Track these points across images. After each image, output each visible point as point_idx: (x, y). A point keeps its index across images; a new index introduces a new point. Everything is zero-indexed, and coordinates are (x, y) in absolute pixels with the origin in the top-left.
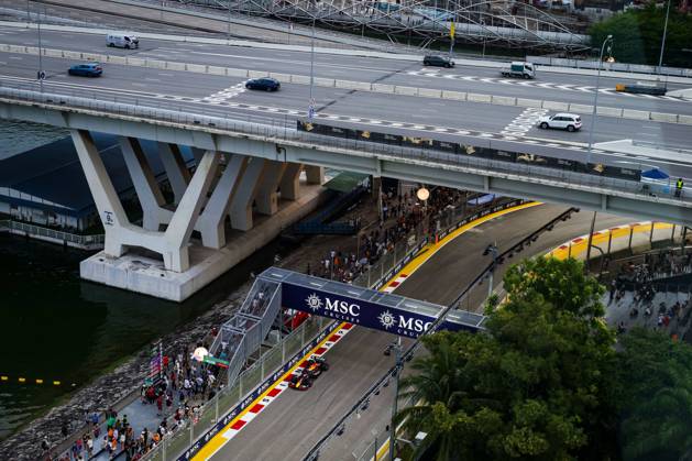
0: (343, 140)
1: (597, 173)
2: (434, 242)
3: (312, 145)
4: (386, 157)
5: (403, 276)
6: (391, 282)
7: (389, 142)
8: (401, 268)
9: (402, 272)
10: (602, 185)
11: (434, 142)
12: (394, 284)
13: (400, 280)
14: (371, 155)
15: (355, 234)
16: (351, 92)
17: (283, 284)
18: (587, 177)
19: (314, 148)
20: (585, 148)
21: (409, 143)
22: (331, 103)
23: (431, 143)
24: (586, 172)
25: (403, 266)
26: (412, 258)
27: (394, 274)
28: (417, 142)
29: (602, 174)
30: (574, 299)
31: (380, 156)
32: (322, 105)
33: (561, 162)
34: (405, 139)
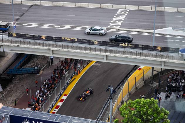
0: (32, 41)
1: (158, 51)
2: (77, 74)
3: (17, 45)
4: (55, 49)
5: (65, 95)
6: (60, 100)
7: (55, 40)
8: (64, 91)
9: (65, 93)
10: (161, 56)
11: (77, 39)
12: (62, 101)
13: (64, 98)
14: (47, 48)
15: (38, 73)
16: (30, 7)
17: (10, 116)
18: (154, 53)
19: (18, 46)
20: (150, 33)
21: (65, 41)
22: (22, 15)
23: (76, 40)
24: (153, 50)
25: (65, 89)
26: (68, 84)
27: (61, 95)
28: (69, 40)
29: (161, 51)
30: (155, 120)
31: (52, 48)
32: (18, 17)
33: (140, 46)
34: (63, 39)
